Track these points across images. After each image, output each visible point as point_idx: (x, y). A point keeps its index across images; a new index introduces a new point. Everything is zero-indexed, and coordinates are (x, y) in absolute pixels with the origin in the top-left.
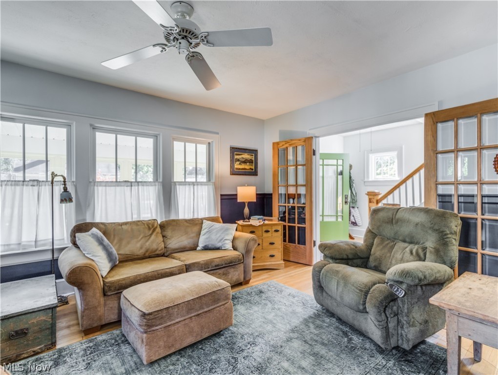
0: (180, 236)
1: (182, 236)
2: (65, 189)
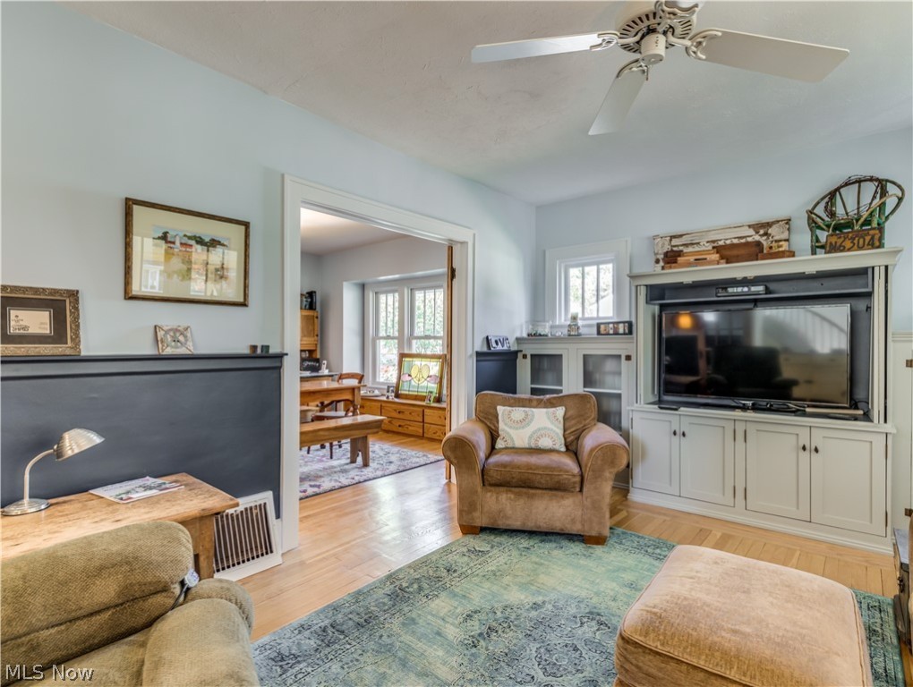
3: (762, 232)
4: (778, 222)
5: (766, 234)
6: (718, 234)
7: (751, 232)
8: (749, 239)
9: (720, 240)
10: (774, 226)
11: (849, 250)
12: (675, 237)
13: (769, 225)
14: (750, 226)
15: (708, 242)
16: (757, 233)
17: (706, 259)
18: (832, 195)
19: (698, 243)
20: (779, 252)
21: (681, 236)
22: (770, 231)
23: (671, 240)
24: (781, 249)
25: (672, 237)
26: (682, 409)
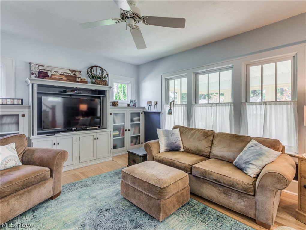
0: (223, 147)
1: (225, 147)
2: (170, 109)
3: (73, 73)
4: (78, 71)
5: (75, 74)
6: (59, 70)
7: (70, 72)
8: (69, 74)
9: (60, 72)
10: (77, 72)
11: (101, 85)
12: (41, 66)
13: (75, 71)
14: (70, 70)
15: (55, 71)
16: (72, 73)
17: (62, 79)
18: (92, 68)
19: (51, 71)
20: (84, 81)
21: (44, 66)
22: (76, 74)
23: (39, 67)
24: (85, 81)
25: (39, 66)
26: (56, 134)
